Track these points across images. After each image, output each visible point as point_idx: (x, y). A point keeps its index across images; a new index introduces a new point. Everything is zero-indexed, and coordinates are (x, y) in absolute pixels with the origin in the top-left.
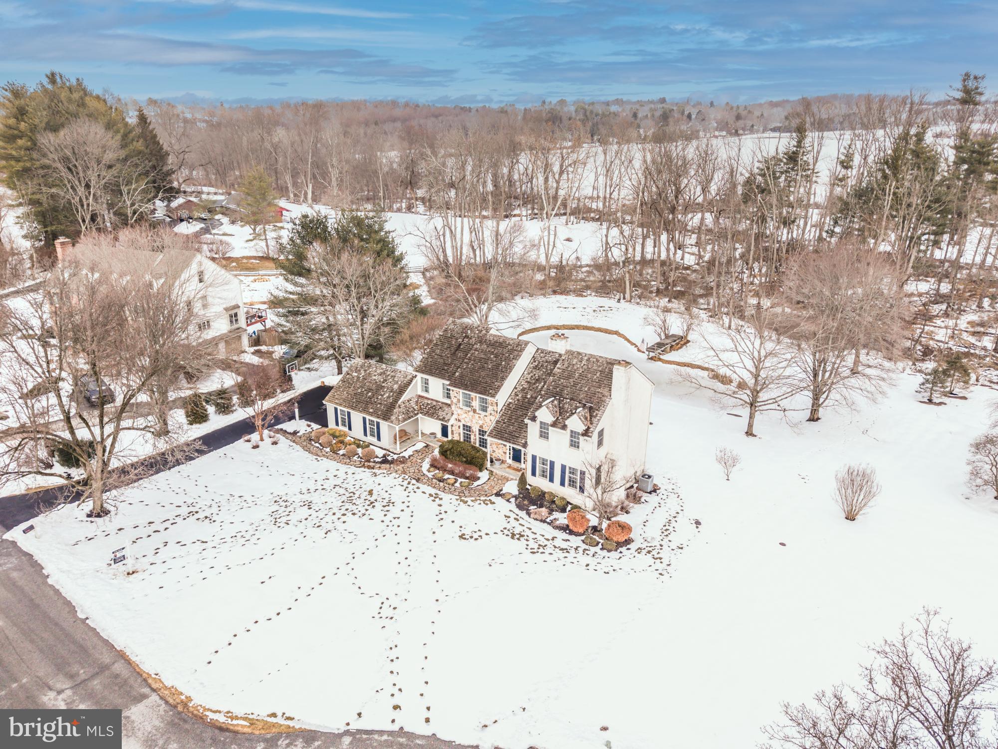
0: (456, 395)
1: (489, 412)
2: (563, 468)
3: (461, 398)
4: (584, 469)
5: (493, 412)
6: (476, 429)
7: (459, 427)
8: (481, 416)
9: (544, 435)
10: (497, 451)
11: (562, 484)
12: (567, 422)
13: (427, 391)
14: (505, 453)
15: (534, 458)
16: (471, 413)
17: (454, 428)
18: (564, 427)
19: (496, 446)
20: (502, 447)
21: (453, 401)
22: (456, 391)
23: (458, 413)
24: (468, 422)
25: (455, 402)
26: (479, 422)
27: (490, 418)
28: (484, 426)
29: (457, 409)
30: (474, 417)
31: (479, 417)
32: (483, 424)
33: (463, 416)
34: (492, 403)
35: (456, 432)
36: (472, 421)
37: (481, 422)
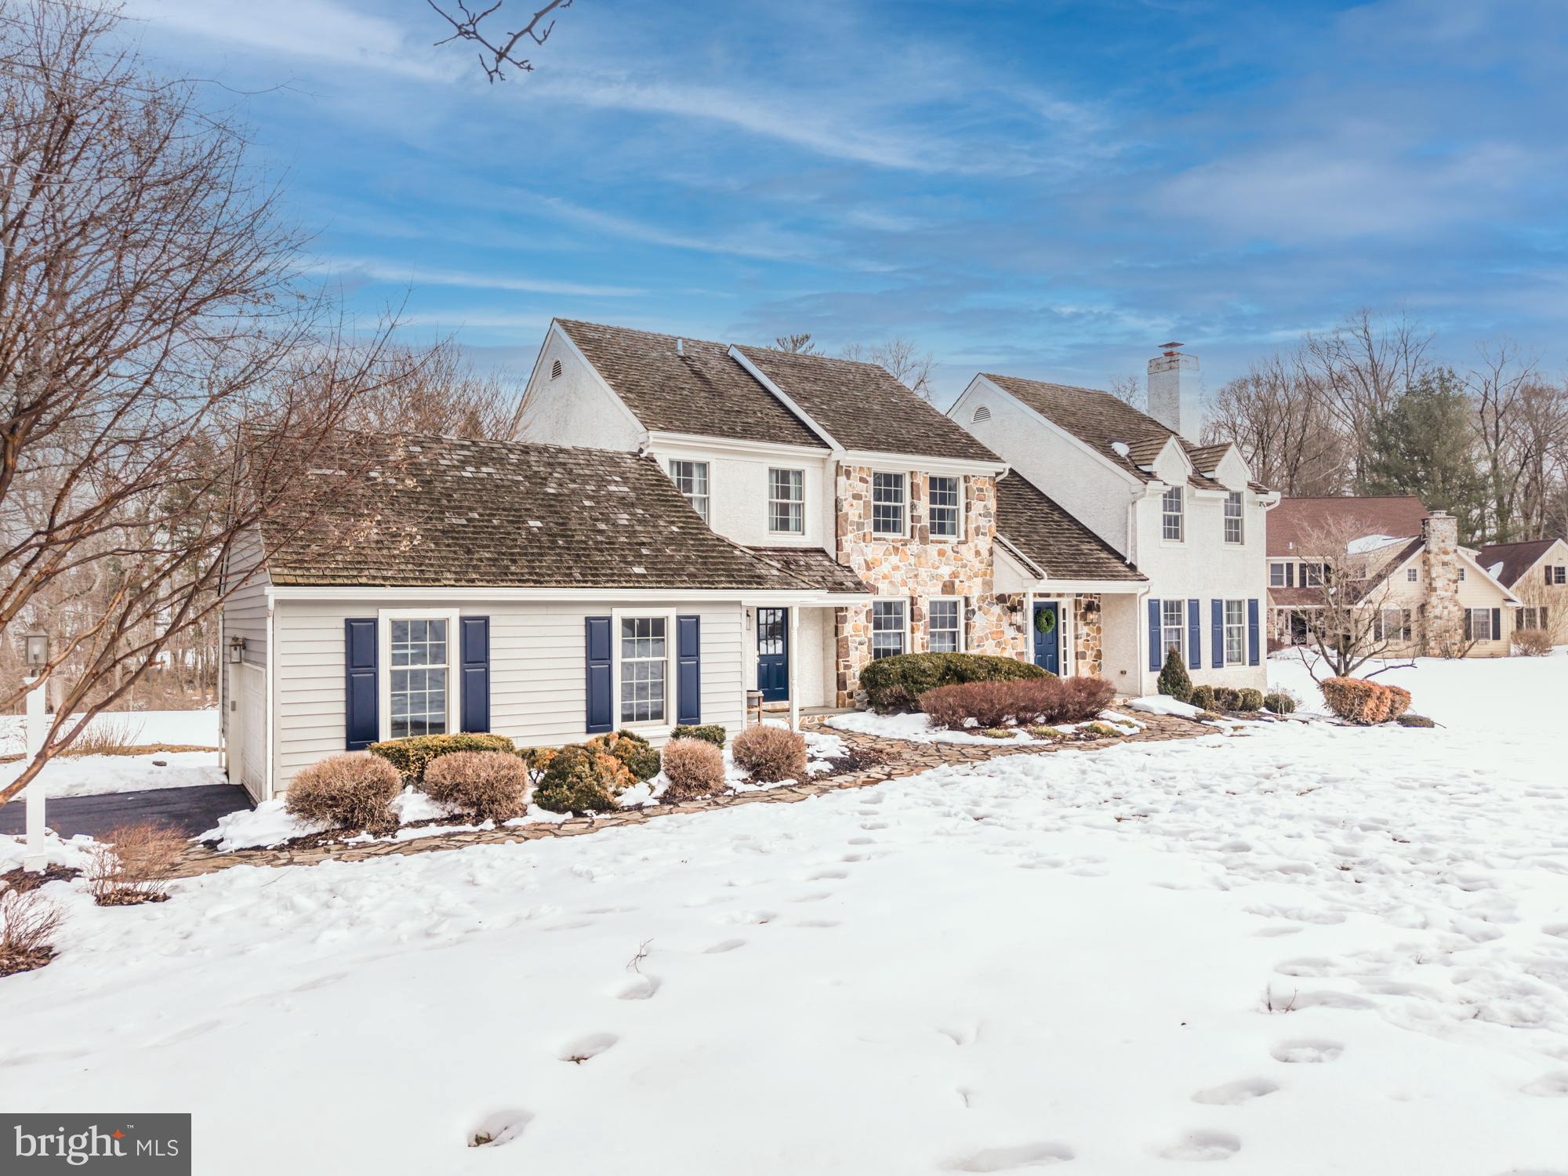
3: (870, 501)
5: (982, 522)
7: (869, 615)
11: (1217, 660)
14: (1021, 655)
16: (913, 546)
19: (994, 643)
20: (1013, 639)
21: (847, 514)
22: (861, 468)
23: (866, 561)
24: (904, 584)
25: (856, 519)
26: (939, 571)
27: (976, 546)
28: (957, 581)
29: (863, 544)
30: (923, 560)
31: (941, 553)
32: (955, 575)
33: (885, 568)
34: (981, 490)
35: (858, 639)
36: (916, 576)
37: (945, 571)
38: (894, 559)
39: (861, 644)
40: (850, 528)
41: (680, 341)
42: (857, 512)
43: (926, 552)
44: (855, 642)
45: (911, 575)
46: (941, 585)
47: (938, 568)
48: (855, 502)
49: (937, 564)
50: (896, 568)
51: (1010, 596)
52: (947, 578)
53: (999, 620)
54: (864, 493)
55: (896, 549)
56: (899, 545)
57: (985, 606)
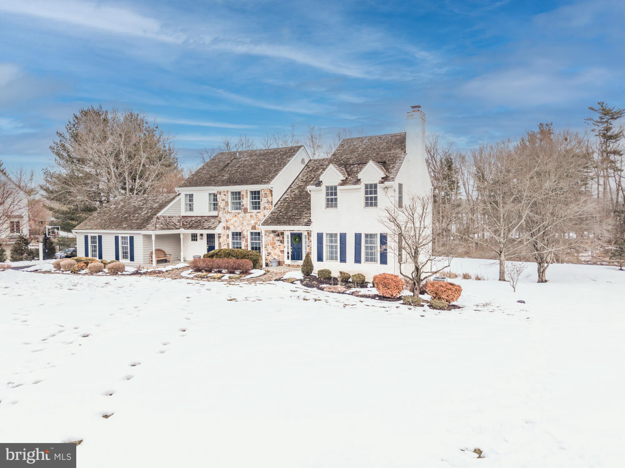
0: (224, 197)
1: (262, 207)
2: (358, 237)
3: (230, 201)
4: (385, 230)
5: (266, 205)
6: (247, 233)
7: (228, 236)
8: (254, 215)
9: (332, 202)
10: (272, 252)
11: (358, 260)
12: (360, 176)
13: (191, 210)
14: (282, 252)
15: (320, 237)
16: (242, 214)
17: (221, 240)
18: (358, 181)
19: (271, 246)
20: (279, 245)
21: (220, 206)
22: (224, 191)
23: (226, 220)
24: (239, 226)
25: (223, 207)
26: (251, 222)
27: (264, 213)
28: (257, 226)
29: (225, 214)
30: (245, 219)
31: (251, 216)
32: (256, 223)
33: (232, 222)
34: (266, 194)
35: (224, 243)
36: (242, 224)
37: (253, 222)
38: (235, 219)
39: (225, 245)
40: (221, 210)
41: (238, 154)
42: (223, 205)
43: (245, 216)
44: (223, 244)
45: (241, 224)
46: (251, 227)
47: (250, 221)
48: (222, 202)
49: (250, 220)
50: (235, 221)
51: (277, 231)
52: (253, 224)
53: (273, 239)
54: (225, 199)
55: (236, 216)
56: (236, 214)
57: (267, 234)
